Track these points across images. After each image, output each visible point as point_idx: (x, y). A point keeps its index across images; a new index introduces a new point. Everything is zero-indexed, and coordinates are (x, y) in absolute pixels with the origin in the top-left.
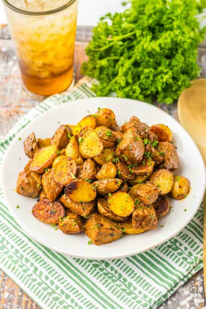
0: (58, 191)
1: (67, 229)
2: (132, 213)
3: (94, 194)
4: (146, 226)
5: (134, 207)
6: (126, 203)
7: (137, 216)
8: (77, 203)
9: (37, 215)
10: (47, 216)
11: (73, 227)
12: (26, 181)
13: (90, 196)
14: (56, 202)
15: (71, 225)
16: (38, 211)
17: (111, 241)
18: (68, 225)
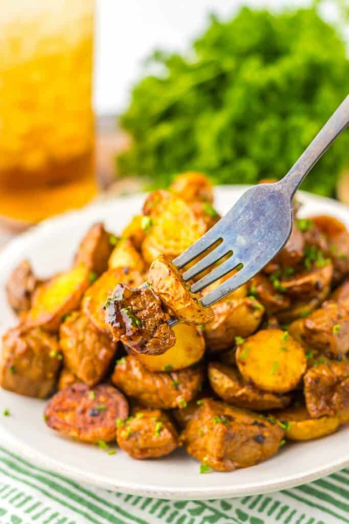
0: (105, 356)
1: (141, 443)
2: (303, 376)
3: (199, 346)
4: (342, 406)
5: (305, 360)
6: (282, 355)
7: (317, 380)
8: (157, 373)
9: (58, 425)
10: (85, 422)
11: (157, 434)
12: (22, 346)
13: (189, 349)
14: (102, 389)
15: (150, 431)
16: (58, 416)
17: (258, 458)
18: (142, 432)
